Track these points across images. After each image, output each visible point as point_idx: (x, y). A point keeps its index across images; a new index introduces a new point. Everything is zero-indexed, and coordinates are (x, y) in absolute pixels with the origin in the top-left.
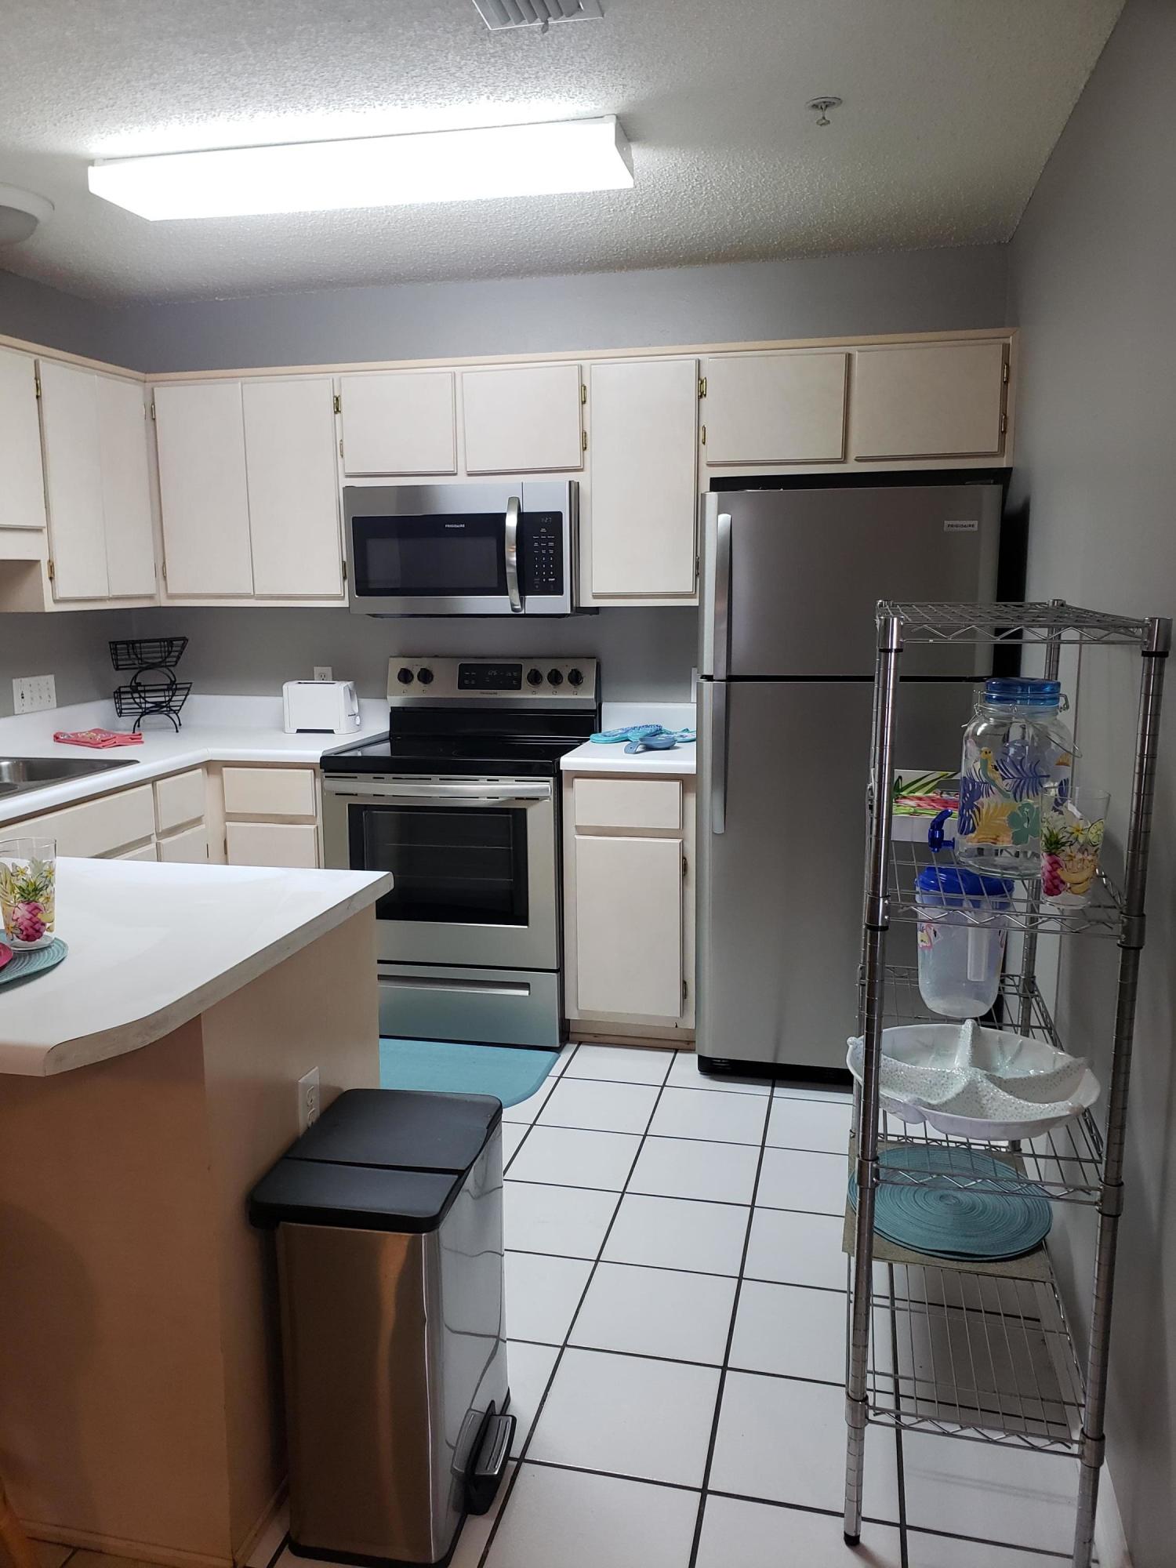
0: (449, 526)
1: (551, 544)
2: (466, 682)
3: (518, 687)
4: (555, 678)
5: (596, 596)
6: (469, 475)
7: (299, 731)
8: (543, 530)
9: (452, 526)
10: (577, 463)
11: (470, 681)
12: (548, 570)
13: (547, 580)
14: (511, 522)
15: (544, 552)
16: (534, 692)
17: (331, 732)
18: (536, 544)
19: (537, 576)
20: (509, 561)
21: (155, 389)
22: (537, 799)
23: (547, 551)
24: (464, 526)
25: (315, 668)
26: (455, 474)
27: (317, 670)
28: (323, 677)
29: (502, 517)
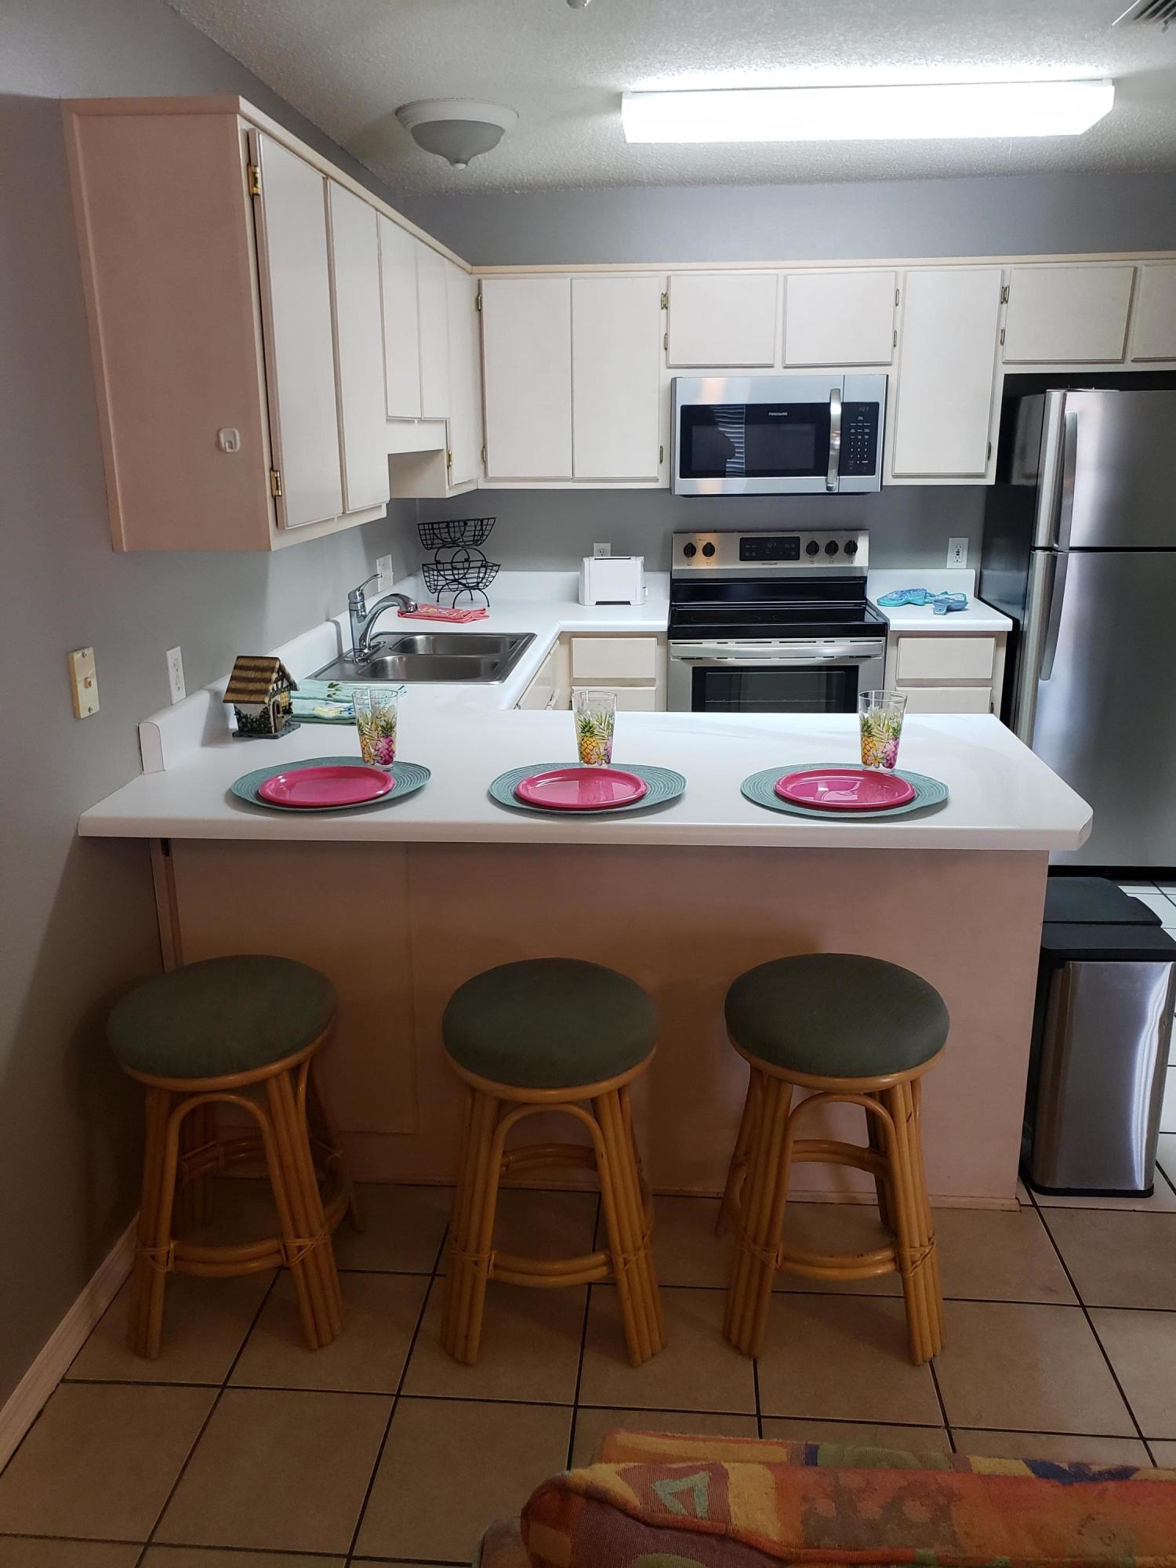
0: (772, 414)
1: (867, 430)
2: (747, 554)
3: (797, 558)
4: (832, 549)
5: (896, 476)
6: (785, 368)
7: (598, 603)
8: (861, 418)
9: (775, 414)
10: (887, 359)
11: (751, 553)
12: (862, 453)
13: (861, 462)
14: (836, 410)
15: (860, 437)
16: (812, 562)
17: (628, 603)
18: (853, 431)
19: (852, 459)
20: (833, 445)
21: (484, 283)
22: (869, 657)
23: (863, 437)
24: (786, 414)
25: (595, 544)
26: (773, 367)
27: (597, 546)
28: (602, 552)
29: (826, 407)
